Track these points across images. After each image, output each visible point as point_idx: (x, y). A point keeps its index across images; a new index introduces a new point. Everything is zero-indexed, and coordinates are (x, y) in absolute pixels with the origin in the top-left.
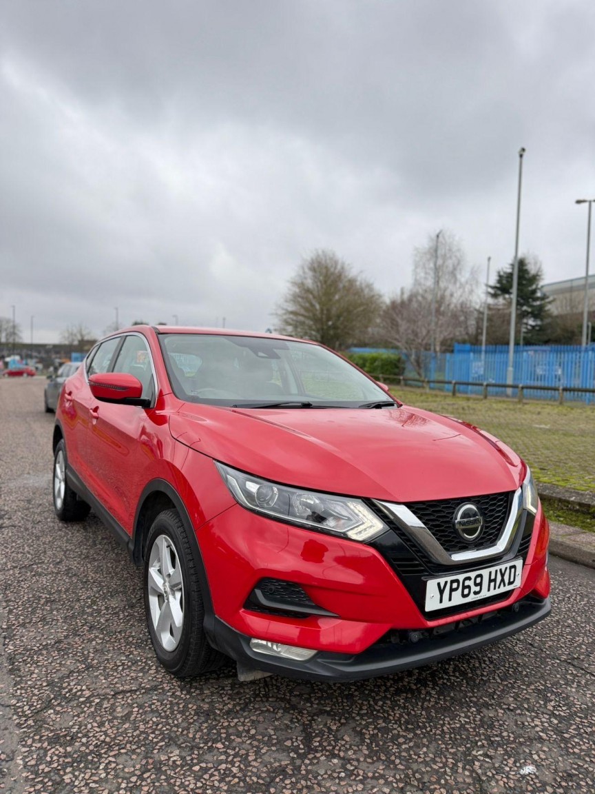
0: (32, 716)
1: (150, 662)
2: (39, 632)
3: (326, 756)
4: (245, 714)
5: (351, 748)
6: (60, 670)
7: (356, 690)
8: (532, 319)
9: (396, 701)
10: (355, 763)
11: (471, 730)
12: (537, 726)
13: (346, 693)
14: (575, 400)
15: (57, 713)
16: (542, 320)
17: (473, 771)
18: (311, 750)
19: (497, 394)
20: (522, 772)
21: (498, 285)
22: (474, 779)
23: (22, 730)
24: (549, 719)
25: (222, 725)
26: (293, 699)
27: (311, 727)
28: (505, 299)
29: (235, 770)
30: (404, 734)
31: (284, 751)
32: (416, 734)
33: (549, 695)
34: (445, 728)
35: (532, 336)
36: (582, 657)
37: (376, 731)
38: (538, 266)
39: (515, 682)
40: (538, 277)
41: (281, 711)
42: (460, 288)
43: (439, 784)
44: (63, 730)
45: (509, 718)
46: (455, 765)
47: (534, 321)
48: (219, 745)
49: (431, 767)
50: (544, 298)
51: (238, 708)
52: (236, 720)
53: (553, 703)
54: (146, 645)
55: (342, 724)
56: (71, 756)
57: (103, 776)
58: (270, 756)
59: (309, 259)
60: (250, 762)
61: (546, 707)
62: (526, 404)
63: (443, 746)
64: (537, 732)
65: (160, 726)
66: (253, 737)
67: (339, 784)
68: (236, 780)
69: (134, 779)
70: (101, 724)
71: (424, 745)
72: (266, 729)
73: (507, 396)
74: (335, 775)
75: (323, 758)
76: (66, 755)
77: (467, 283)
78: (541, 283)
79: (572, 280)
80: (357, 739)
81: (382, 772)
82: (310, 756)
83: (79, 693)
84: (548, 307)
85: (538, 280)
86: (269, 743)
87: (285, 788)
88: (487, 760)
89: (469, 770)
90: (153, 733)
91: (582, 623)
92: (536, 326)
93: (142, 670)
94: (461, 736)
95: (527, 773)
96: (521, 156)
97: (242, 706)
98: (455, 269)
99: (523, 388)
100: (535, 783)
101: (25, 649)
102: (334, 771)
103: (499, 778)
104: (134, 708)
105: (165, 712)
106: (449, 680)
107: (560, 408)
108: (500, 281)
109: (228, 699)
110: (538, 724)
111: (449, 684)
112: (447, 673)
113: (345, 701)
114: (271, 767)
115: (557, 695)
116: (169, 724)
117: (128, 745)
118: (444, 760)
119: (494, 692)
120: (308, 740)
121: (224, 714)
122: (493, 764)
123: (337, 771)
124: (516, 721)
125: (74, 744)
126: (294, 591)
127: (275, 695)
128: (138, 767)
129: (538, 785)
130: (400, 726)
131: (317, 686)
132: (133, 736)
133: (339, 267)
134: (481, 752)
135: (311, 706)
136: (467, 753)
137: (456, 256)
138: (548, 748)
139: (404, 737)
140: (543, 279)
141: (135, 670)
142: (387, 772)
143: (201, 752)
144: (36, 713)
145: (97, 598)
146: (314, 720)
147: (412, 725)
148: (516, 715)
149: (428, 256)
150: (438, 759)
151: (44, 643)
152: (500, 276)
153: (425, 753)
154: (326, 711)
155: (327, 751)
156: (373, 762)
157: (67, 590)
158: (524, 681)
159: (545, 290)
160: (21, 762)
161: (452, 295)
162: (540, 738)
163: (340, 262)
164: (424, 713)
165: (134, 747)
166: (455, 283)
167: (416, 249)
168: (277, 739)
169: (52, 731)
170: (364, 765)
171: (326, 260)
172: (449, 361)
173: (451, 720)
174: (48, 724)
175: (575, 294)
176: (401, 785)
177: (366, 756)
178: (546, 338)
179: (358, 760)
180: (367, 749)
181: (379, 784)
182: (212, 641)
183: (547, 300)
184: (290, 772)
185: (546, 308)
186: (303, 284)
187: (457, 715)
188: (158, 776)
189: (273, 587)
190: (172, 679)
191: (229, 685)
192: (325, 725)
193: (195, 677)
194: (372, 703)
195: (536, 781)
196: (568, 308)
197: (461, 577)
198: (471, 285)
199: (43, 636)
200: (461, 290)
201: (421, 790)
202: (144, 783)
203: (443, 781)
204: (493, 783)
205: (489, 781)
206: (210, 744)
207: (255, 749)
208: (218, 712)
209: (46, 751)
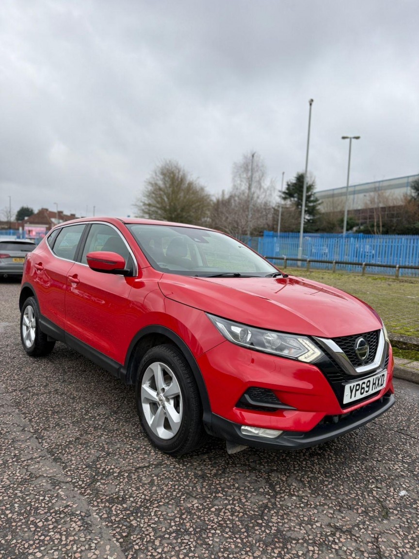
0: (87, 488)
1: (148, 448)
2: (60, 433)
3: (287, 496)
4: (226, 475)
5: (299, 490)
6: (89, 457)
7: (286, 456)
8: (308, 215)
9: (313, 461)
10: (306, 498)
11: (363, 474)
12: (397, 469)
13: (281, 458)
14: (341, 270)
15: (104, 484)
16: (314, 216)
17: (374, 497)
18: (277, 493)
19: (291, 265)
20: (400, 495)
21: (287, 191)
22: (376, 501)
23: (86, 497)
24: (402, 464)
25: (215, 483)
26: (251, 464)
27: (270, 480)
28: (291, 201)
29: (238, 508)
30: (326, 479)
31: (261, 495)
32: (333, 479)
33: (397, 451)
34: (347, 474)
35: (308, 226)
36: (405, 428)
37: (309, 479)
38: (313, 179)
39: (375, 445)
40: (312, 187)
41: (247, 472)
42: (263, 192)
43: (359, 505)
44: (114, 494)
45: (380, 466)
46: (362, 494)
47: (309, 216)
48: (220, 495)
49: (350, 496)
50: (316, 200)
51: (220, 472)
52: (223, 479)
53: (400, 455)
54: (139, 437)
55: (287, 476)
56: (129, 510)
57: (156, 519)
58: (254, 498)
59: (160, 166)
60: (244, 503)
61: (398, 458)
62: (312, 272)
63: (351, 484)
64: (399, 472)
65: (177, 487)
66: (238, 488)
67: (303, 510)
68: (241, 514)
69: (177, 519)
70: (138, 489)
71: (341, 485)
72: (244, 483)
73: (298, 267)
74: (298, 506)
75: (286, 497)
76: (126, 509)
77: (268, 189)
78: (315, 191)
79: (333, 190)
80: (301, 484)
81: (324, 502)
82: (279, 496)
83: (111, 471)
84: (319, 207)
85: (313, 189)
86: (249, 491)
87: (272, 516)
88: (379, 490)
89: (371, 496)
90: (174, 491)
91: (397, 409)
92: (310, 220)
93: (145, 453)
94: (358, 478)
95: (403, 495)
96: (311, 104)
97: (222, 470)
98: (260, 179)
99: (309, 261)
100: (410, 500)
101: (56, 445)
102: (296, 504)
103: (390, 499)
104: (153, 477)
105: (175, 478)
106: (337, 446)
107: (334, 275)
108: (288, 189)
109: (211, 467)
110: (398, 467)
111: (338, 449)
112: (335, 443)
113: (283, 463)
114: (259, 505)
115: (401, 451)
116: (182, 485)
117: (163, 500)
118: (356, 492)
119: (366, 451)
120: (272, 487)
121: (213, 477)
122: (383, 492)
123: (298, 503)
124: (385, 467)
125: (126, 502)
126: (269, 395)
127: (239, 462)
128: (176, 512)
129: (412, 501)
130: (322, 475)
131: (262, 455)
132: (162, 494)
133: (181, 173)
134: (373, 486)
135: (264, 468)
136: (366, 486)
137: (261, 170)
138: (408, 480)
139: (327, 481)
140: (316, 188)
141: (141, 454)
142: (326, 502)
143: (211, 500)
144: (88, 485)
145: (88, 408)
146: (270, 475)
147: (328, 474)
148: (383, 464)
149: (243, 169)
150: (351, 492)
151: (68, 440)
152: (288, 185)
153: (343, 489)
154: (274, 470)
155: (287, 492)
156: (316, 497)
157: (63, 404)
158: (379, 444)
159: (317, 195)
160: (97, 516)
161: (258, 197)
162: (402, 475)
163: (182, 170)
164: (332, 466)
165: (167, 501)
166: (260, 189)
167: (235, 163)
168: (253, 488)
169: (107, 496)
170: (311, 499)
171: (172, 168)
172: (260, 243)
173: (349, 469)
174: (102, 491)
175: (336, 199)
176: (338, 508)
177: (311, 494)
178: (316, 228)
179: (307, 496)
180: (310, 490)
181: (325, 508)
182: (209, 430)
183: (318, 202)
184: (271, 507)
185: (317, 208)
186: (156, 184)
187: (352, 466)
188: (192, 516)
189: (256, 393)
190: (169, 457)
191: (207, 459)
192: (278, 478)
193: (183, 455)
194: (299, 463)
195: (410, 499)
196: (331, 208)
197: (360, 382)
198: (271, 191)
199: (64, 435)
200: (264, 194)
201: (350, 509)
202: (185, 521)
203: (360, 504)
204: (388, 502)
205: (385, 501)
206: (214, 495)
207: (243, 495)
208: (209, 475)
209: (110, 509)
